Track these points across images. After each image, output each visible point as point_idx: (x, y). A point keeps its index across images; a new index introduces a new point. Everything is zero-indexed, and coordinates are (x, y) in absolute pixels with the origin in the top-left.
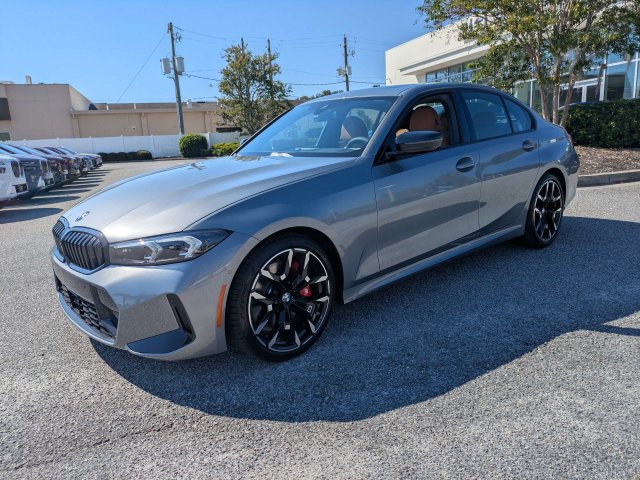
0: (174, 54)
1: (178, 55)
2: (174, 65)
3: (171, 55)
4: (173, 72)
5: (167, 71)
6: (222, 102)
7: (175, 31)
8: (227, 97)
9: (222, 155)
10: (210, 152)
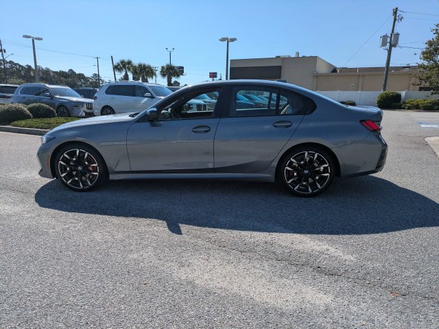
0: (393, 31)
1: (395, 32)
2: (391, 39)
3: (391, 32)
4: (388, 45)
5: (384, 44)
6: (420, 66)
7: (398, 13)
8: (426, 63)
9: (409, 108)
10: (401, 105)
